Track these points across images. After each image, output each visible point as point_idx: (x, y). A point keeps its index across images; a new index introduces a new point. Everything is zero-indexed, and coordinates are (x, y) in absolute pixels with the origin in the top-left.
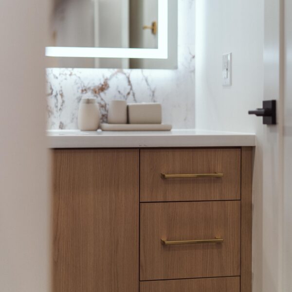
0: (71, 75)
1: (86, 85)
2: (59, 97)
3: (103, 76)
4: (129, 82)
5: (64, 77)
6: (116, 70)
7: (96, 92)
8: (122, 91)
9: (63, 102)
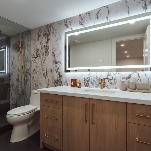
0: (118, 74)
1: (123, 76)
2: (115, 80)
3: (129, 74)
4: (139, 75)
5: (116, 74)
6: (134, 72)
7: (127, 79)
8: (136, 78)
9: (116, 81)
